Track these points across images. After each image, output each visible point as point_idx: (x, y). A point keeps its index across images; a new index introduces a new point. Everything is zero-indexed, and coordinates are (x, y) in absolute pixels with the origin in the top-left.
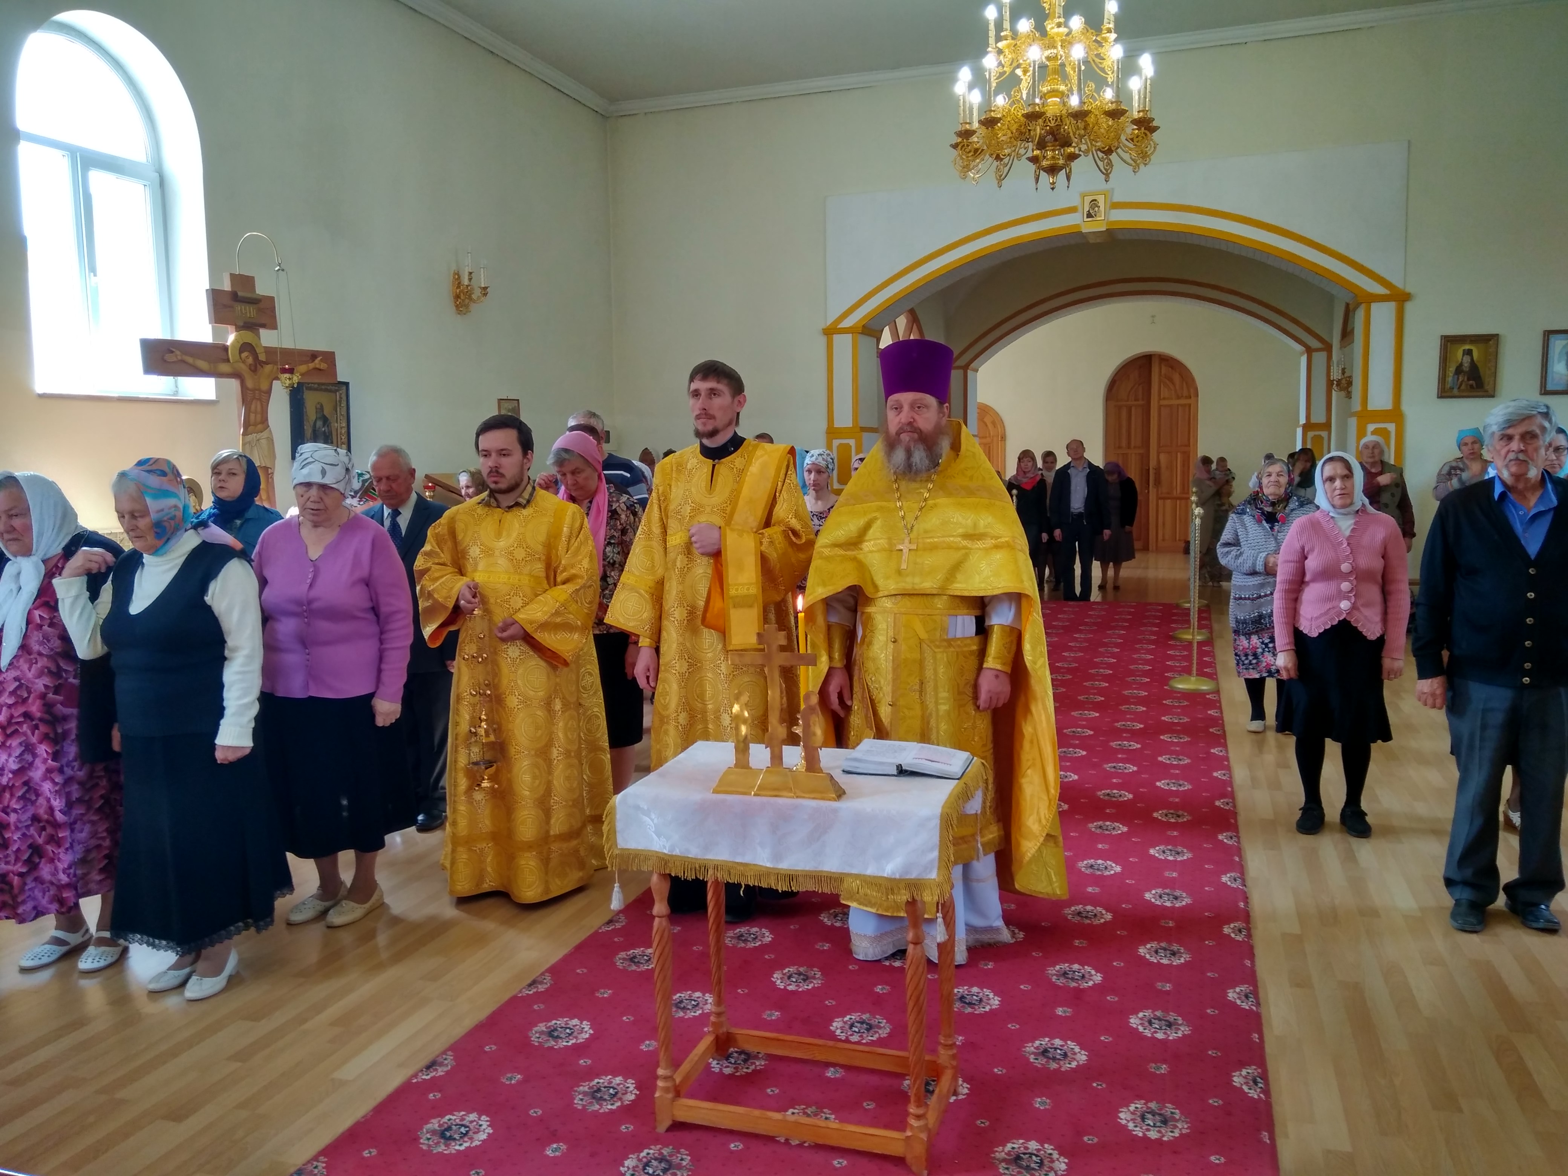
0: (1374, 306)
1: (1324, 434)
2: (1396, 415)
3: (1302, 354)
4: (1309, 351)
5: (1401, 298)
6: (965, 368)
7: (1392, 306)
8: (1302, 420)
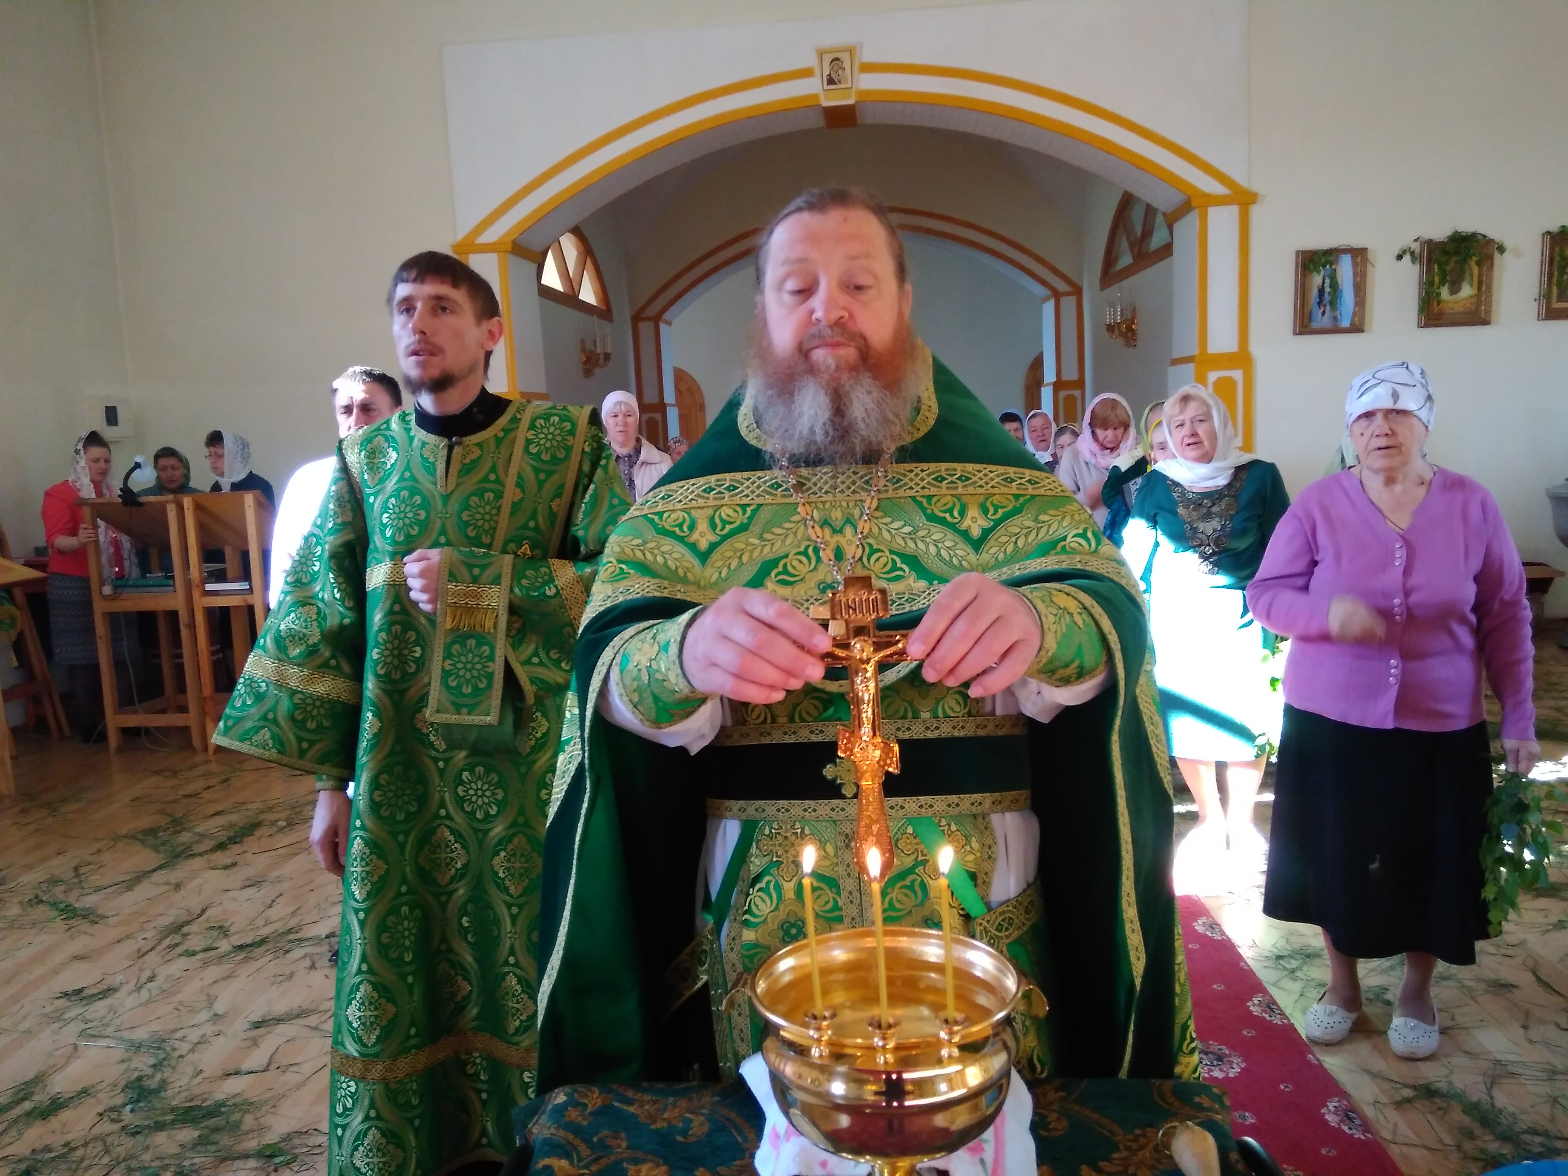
0: (1214, 213)
1: (1077, 393)
2: (1242, 358)
3: (1046, 299)
4: (1057, 295)
5: (1244, 200)
6: (657, 319)
7: (1233, 210)
8: (1049, 375)
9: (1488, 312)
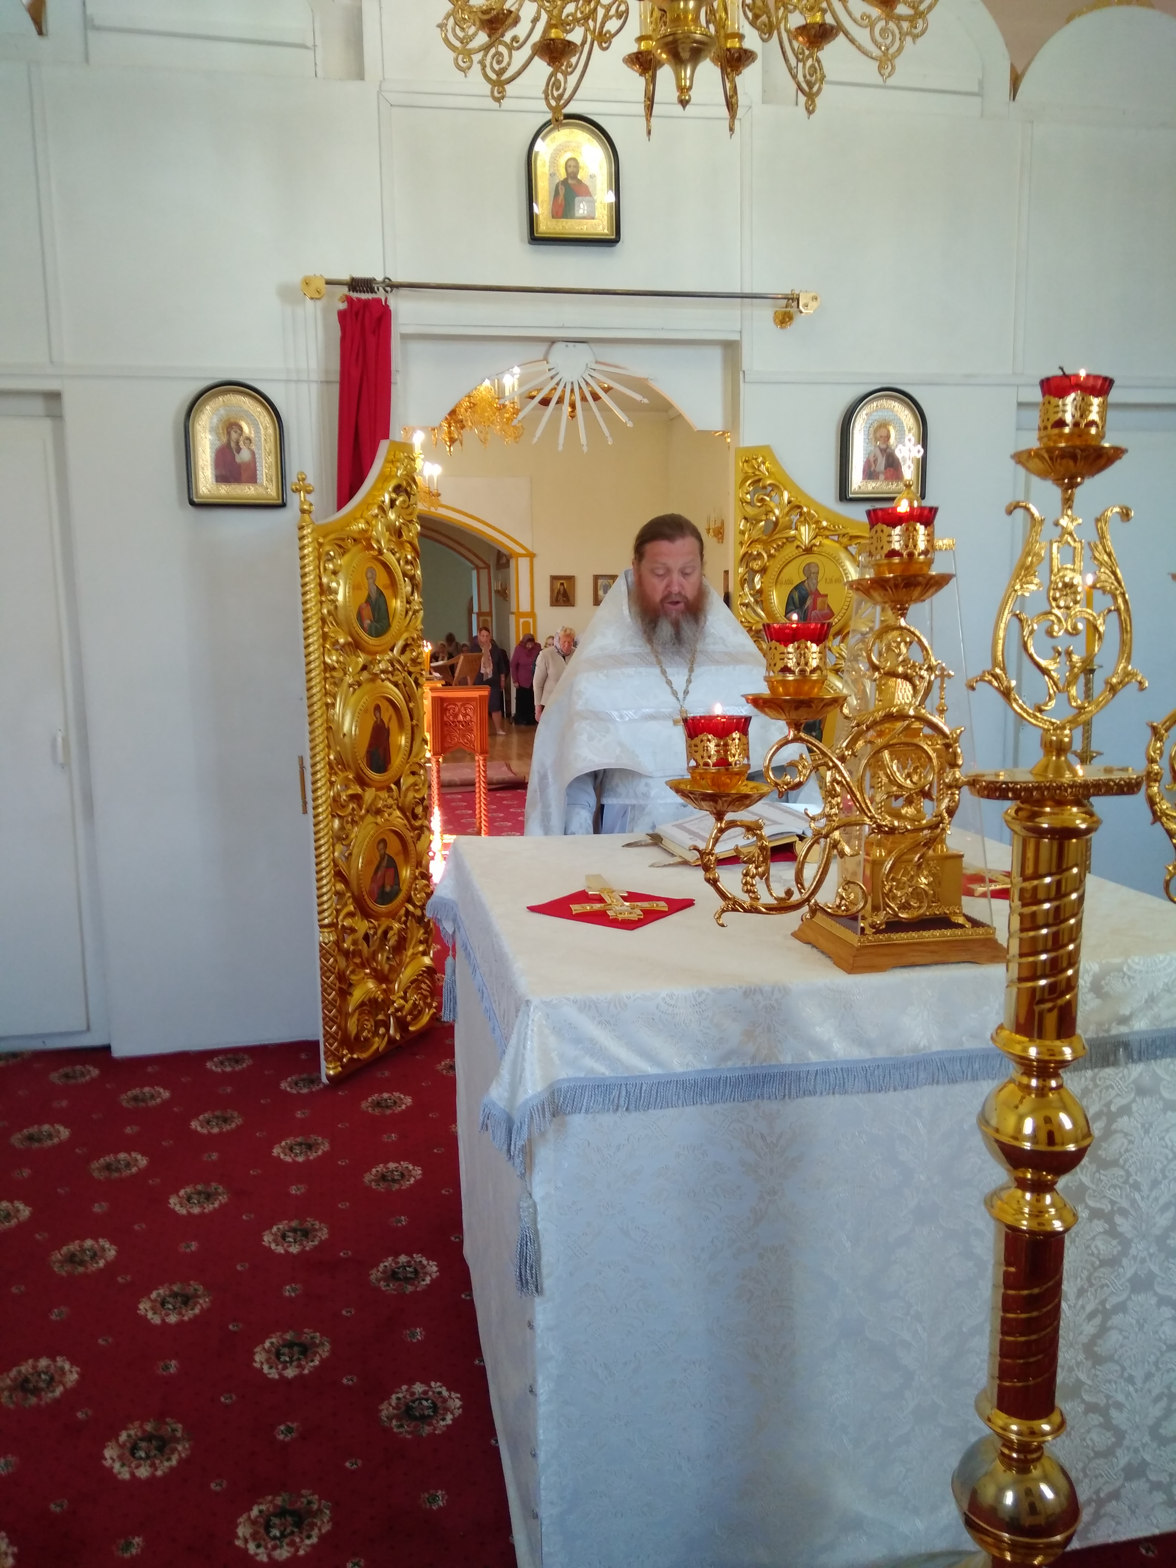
1: (489, 619)
2: (532, 614)
3: (473, 569)
4: (478, 568)
5: (531, 556)
8: (476, 609)
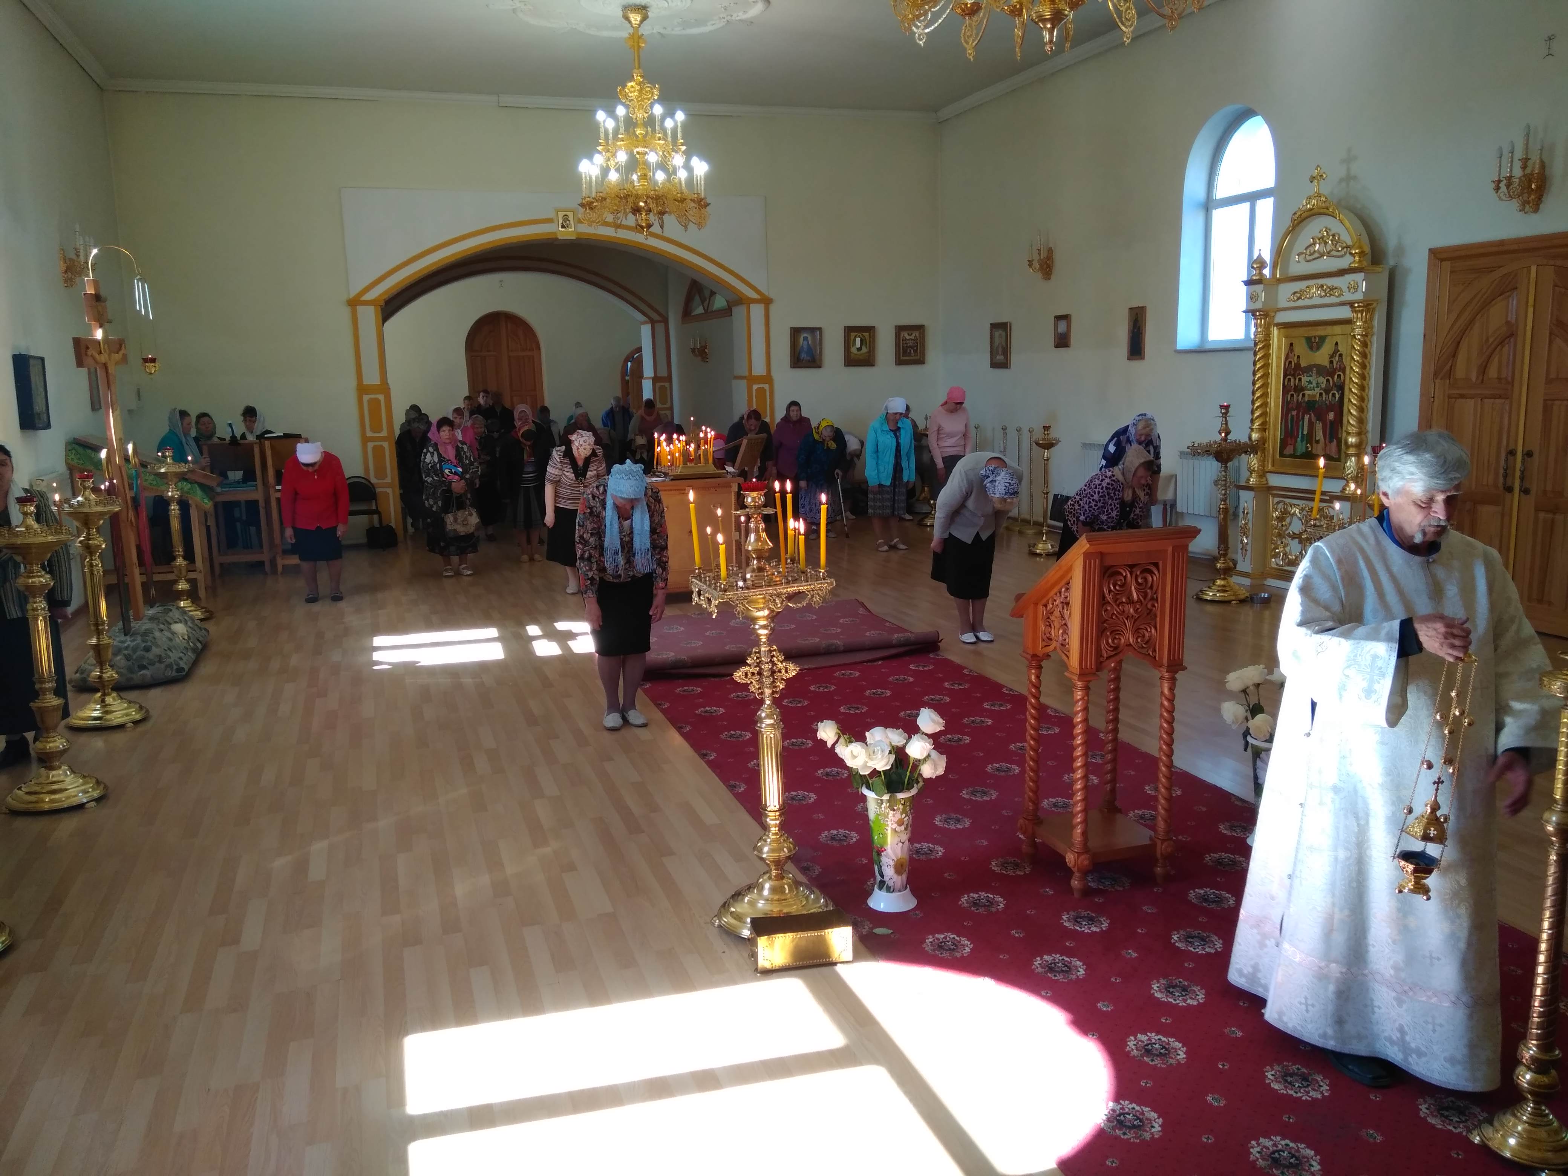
0: (753, 307)
1: (667, 385)
2: (768, 378)
3: (645, 323)
4: (653, 322)
5: (766, 301)
7: (762, 306)
8: (648, 372)
9: (874, 361)
